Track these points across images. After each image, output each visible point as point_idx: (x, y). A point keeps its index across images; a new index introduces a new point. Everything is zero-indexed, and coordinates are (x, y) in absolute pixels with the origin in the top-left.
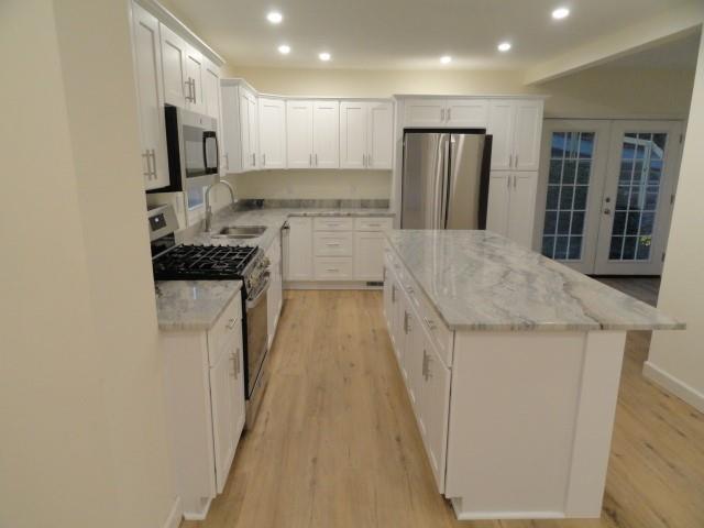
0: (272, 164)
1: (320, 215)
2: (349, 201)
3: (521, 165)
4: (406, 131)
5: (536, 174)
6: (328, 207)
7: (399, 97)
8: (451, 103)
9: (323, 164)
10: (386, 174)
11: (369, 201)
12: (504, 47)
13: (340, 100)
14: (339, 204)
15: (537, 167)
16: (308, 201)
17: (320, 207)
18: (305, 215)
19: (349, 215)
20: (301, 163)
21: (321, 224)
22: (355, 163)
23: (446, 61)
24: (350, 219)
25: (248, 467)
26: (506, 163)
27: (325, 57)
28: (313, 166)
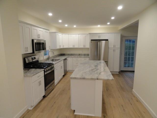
0: (65, 47)
1: (74, 57)
2: (82, 54)
3: (116, 47)
4: (92, 40)
5: (120, 49)
6: (77, 55)
7: (90, 34)
8: (100, 35)
9: (76, 47)
10: (88, 49)
11: (86, 54)
12: (108, 23)
13: (79, 34)
14: (79, 55)
15: (120, 47)
16: (73, 54)
17: (76, 55)
18: (71, 57)
19: (80, 57)
20: (71, 47)
21: (74, 59)
22: (82, 47)
23: (99, 26)
24: (80, 58)
26: (113, 47)
27: (75, 26)
28: (74, 47)
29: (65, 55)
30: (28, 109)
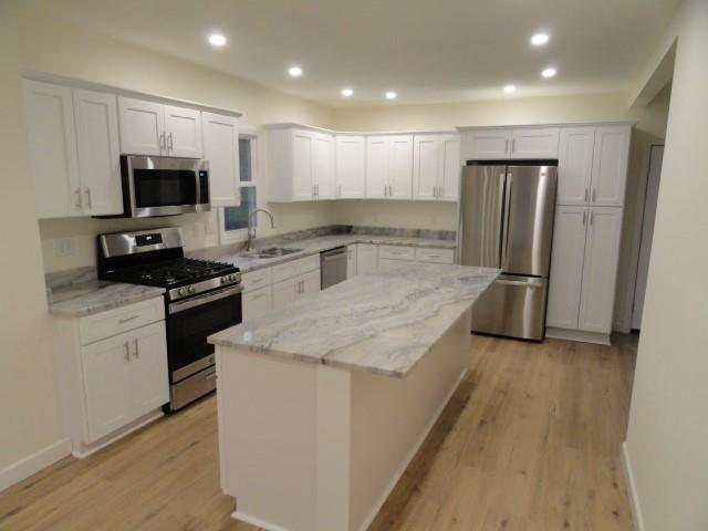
0: (347, 194)
1: (384, 244)
2: (428, 231)
3: (600, 200)
4: (470, 163)
5: (621, 209)
6: (408, 237)
7: (461, 130)
8: (516, 133)
9: (398, 195)
10: (449, 204)
12: (549, 73)
13: (414, 134)
14: (418, 234)
15: (621, 203)
16: (390, 229)
17: (401, 236)
18: (371, 243)
19: (410, 245)
20: (378, 194)
21: (385, 252)
22: (427, 195)
23: (510, 90)
24: (411, 249)
25: (146, 436)
26: (581, 198)
27: (391, 95)
28: (388, 197)
29: (355, 233)
30: (71, 455)
